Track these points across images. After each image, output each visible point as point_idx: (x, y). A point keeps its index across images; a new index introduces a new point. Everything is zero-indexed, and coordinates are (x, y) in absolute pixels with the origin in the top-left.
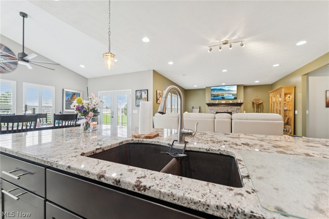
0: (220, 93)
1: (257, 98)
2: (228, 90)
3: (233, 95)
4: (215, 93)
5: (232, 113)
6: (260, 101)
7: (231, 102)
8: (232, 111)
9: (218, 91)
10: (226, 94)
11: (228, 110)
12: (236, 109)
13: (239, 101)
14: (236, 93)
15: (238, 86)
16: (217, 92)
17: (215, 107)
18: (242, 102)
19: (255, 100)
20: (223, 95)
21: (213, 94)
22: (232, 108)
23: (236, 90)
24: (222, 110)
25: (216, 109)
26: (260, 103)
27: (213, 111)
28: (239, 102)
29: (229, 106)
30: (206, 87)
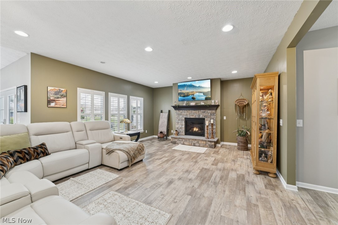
0: (189, 91)
1: (241, 98)
2: (199, 86)
3: (204, 94)
4: (185, 91)
5: (206, 119)
6: (245, 101)
7: (202, 103)
8: (204, 117)
9: (189, 88)
10: (197, 92)
11: (199, 116)
12: (210, 114)
13: (213, 102)
14: (210, 90)
15: (212, 81)
16: (187, 90)
17: (183, 111)
18: (217, 104)
19: (238, 101)
20: (193, 95)
21: (183, 93)
22: (204, 112)
23: (210, 86)
24: (193, 115)
25: (185, 114)
26: (245, 104)
27: (181, 116)
28: (213, 104)
29: (201, 110)
30: (173, 84)
